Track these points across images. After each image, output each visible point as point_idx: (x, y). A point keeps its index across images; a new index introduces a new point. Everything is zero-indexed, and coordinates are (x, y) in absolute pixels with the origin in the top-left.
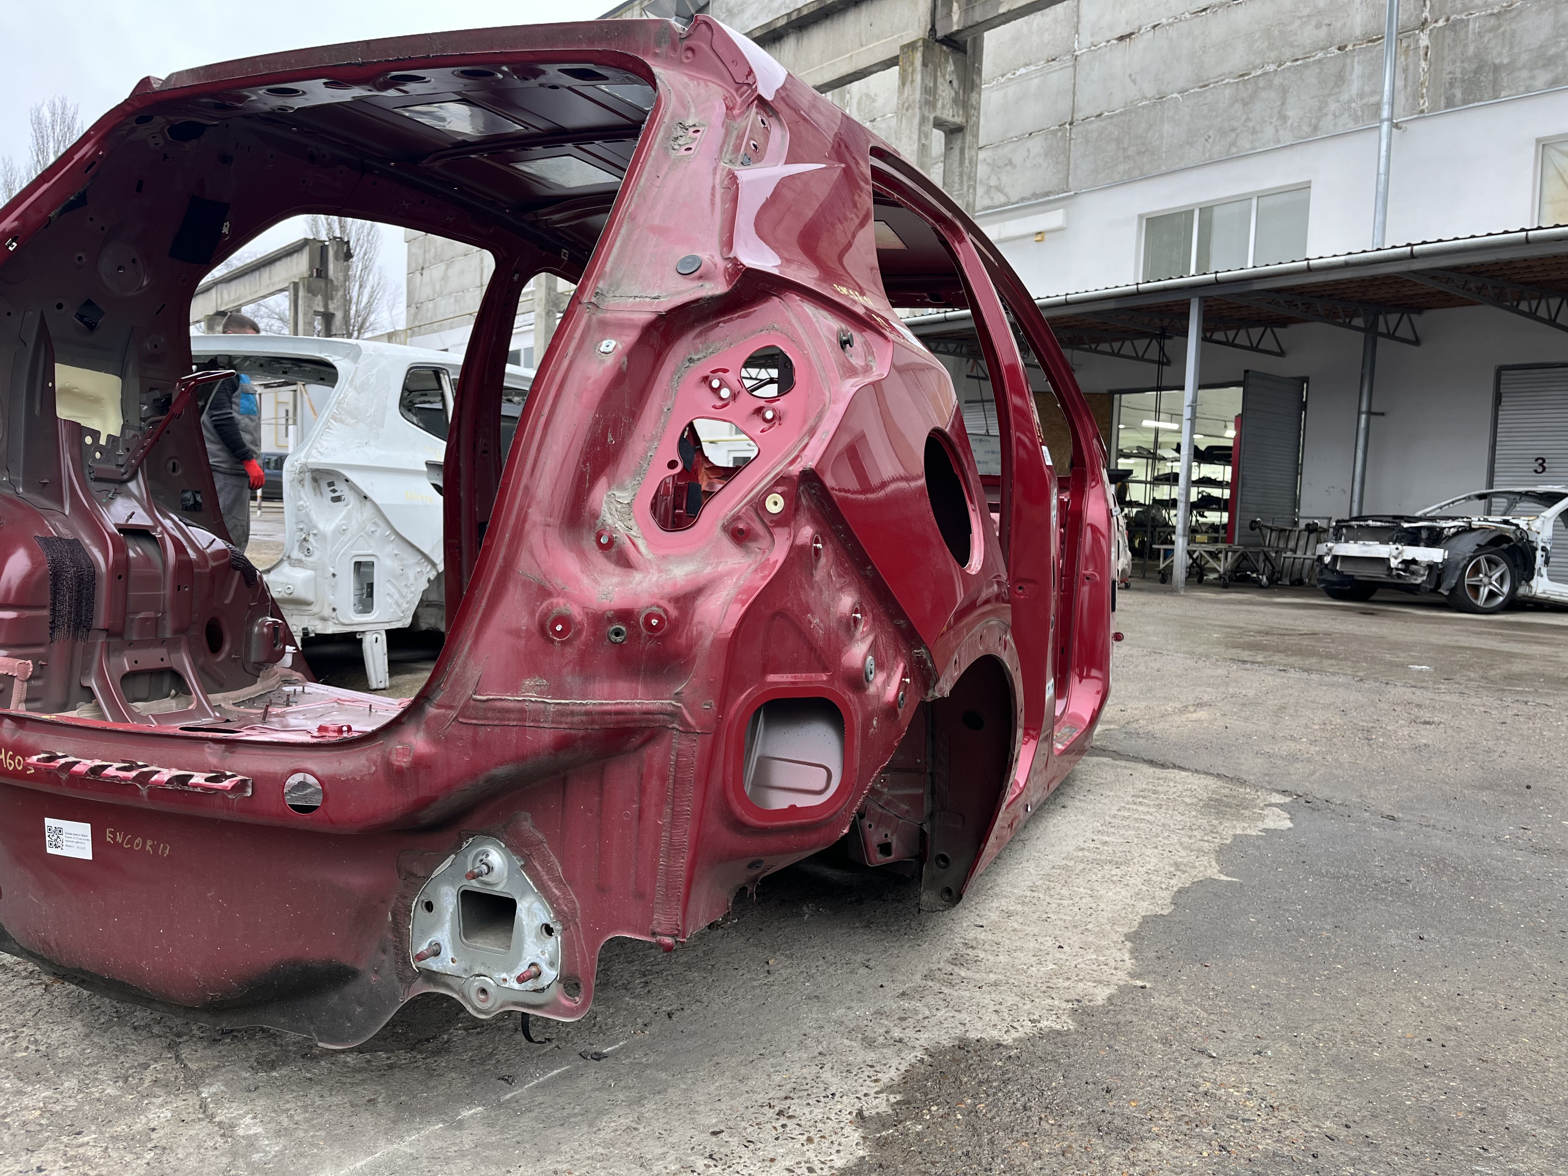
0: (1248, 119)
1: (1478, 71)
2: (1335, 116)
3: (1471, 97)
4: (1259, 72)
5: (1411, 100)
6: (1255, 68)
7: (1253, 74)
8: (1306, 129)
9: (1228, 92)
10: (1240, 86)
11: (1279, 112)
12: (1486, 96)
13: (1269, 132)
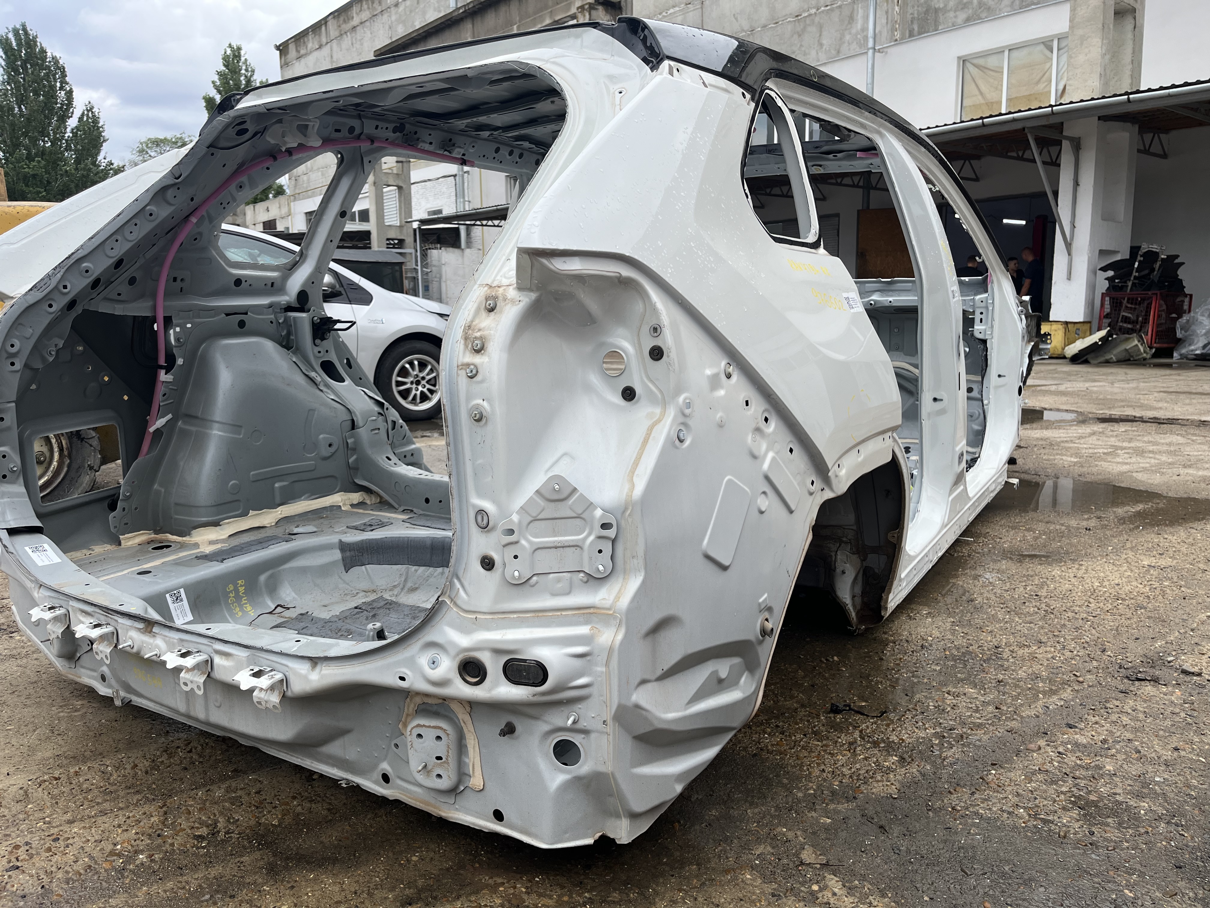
1: (927, 12)
2: (849, 44)
3: (923, 30)
4: (806, 14)
5: (890, 32)
6: (804, 11)
9: (790, 27)
10: (797, 23)
11: (818, 41)
12: (931, 29)
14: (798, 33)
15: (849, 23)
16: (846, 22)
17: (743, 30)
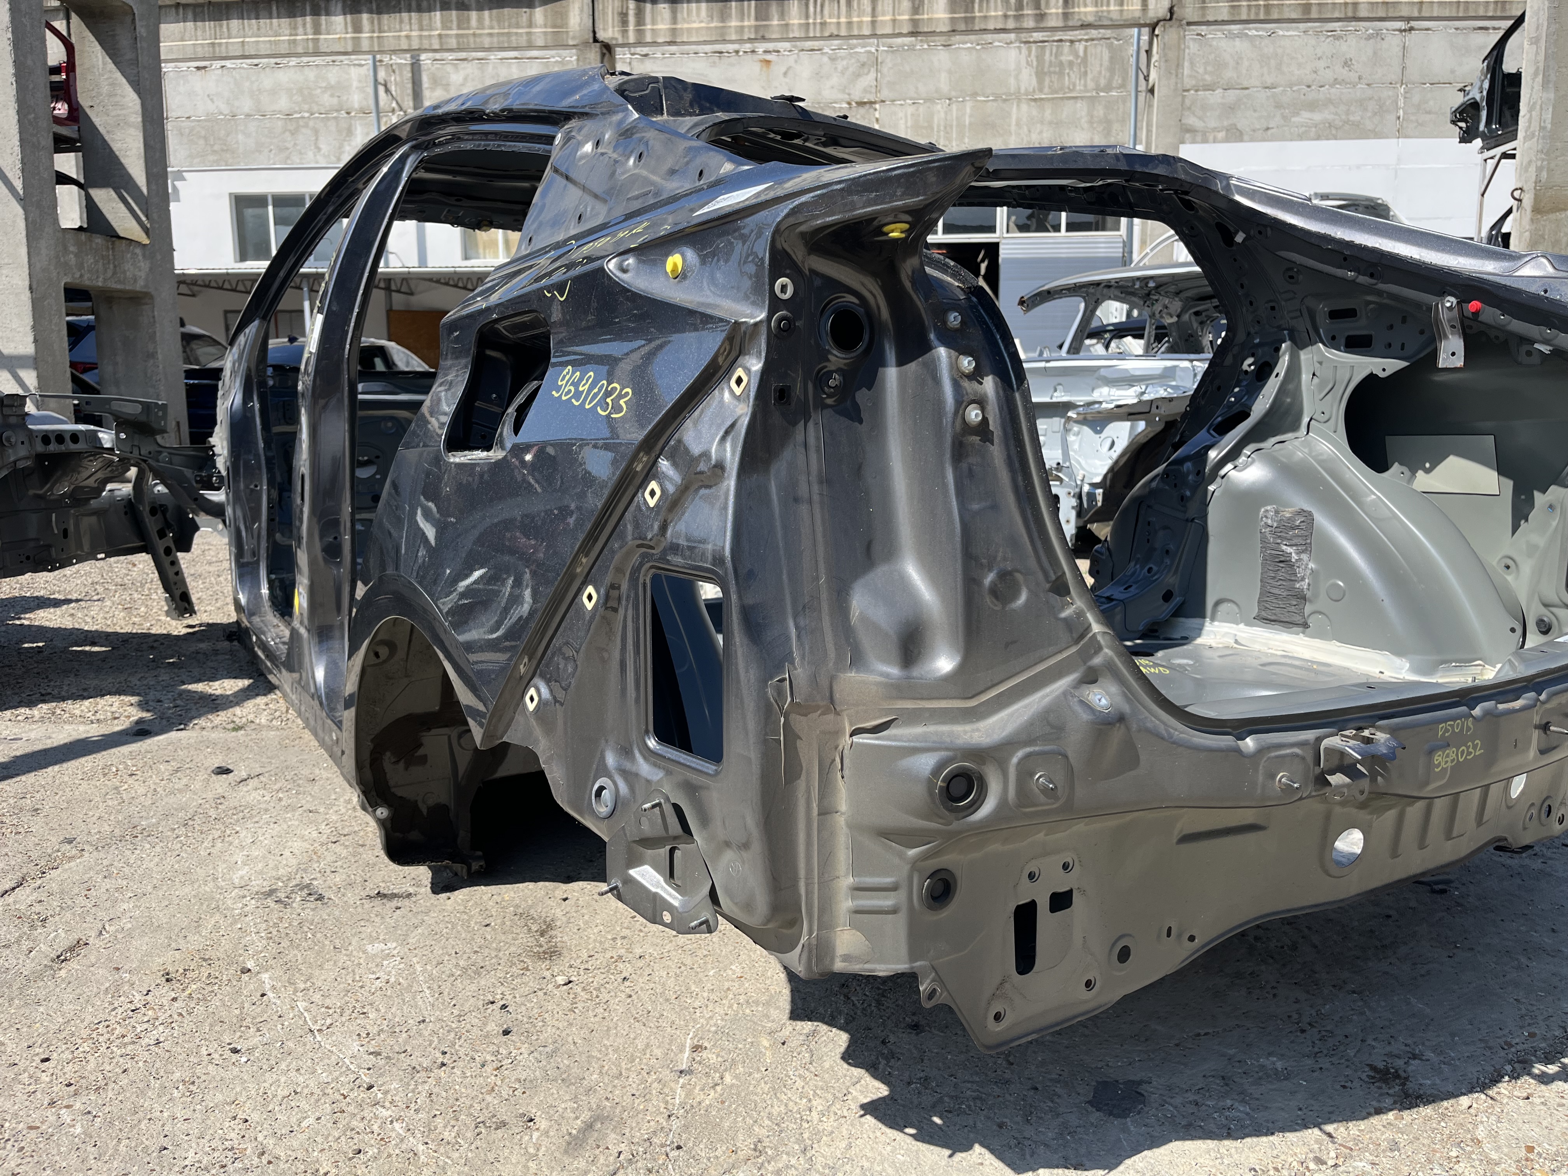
14: (290, 131)
15: (347, 135)
16: (344, 134)
17: (221, 113)
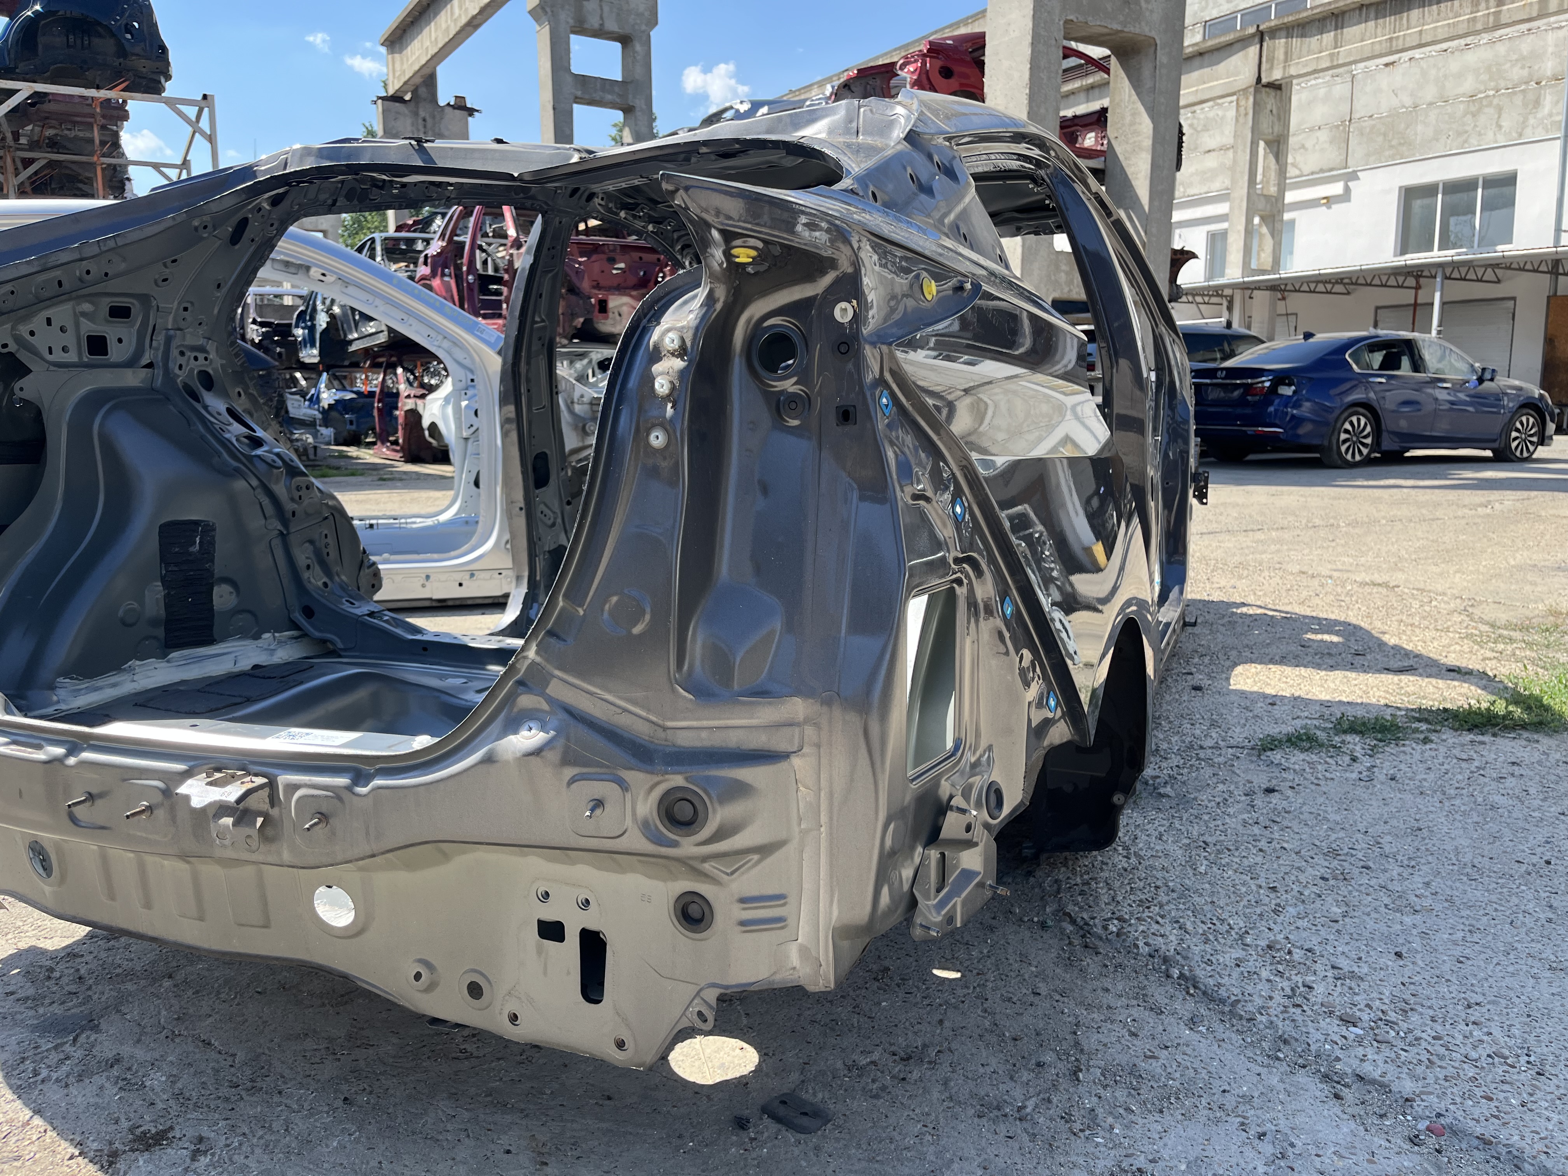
0: (1476, 126)
7: (1480, 96)
8: (1515, 135)
13: (1490, 135)
